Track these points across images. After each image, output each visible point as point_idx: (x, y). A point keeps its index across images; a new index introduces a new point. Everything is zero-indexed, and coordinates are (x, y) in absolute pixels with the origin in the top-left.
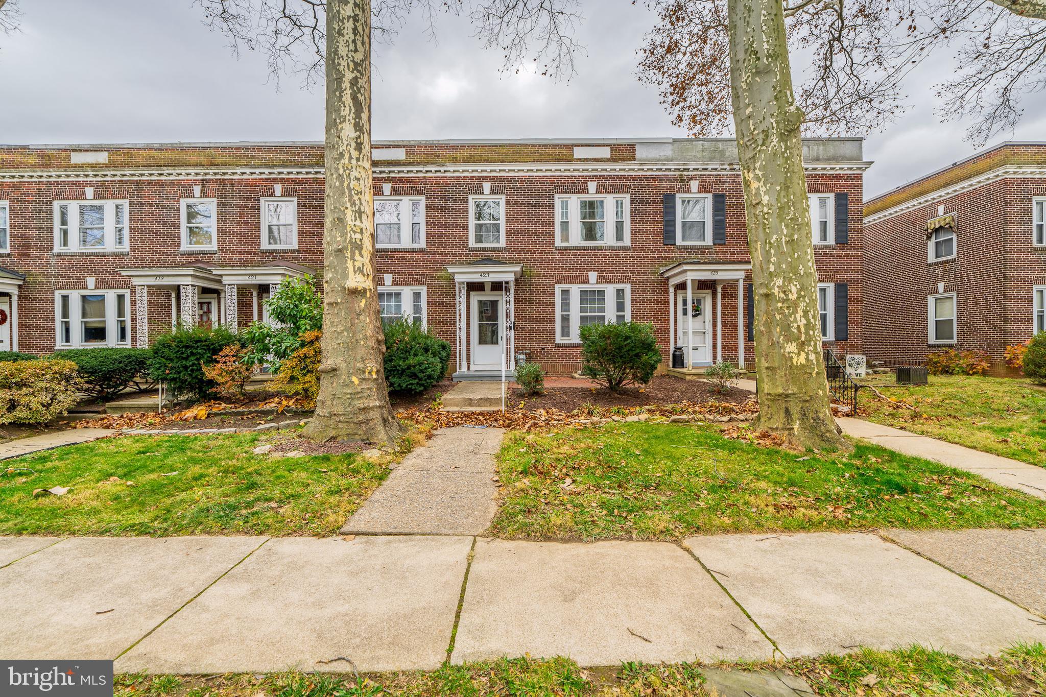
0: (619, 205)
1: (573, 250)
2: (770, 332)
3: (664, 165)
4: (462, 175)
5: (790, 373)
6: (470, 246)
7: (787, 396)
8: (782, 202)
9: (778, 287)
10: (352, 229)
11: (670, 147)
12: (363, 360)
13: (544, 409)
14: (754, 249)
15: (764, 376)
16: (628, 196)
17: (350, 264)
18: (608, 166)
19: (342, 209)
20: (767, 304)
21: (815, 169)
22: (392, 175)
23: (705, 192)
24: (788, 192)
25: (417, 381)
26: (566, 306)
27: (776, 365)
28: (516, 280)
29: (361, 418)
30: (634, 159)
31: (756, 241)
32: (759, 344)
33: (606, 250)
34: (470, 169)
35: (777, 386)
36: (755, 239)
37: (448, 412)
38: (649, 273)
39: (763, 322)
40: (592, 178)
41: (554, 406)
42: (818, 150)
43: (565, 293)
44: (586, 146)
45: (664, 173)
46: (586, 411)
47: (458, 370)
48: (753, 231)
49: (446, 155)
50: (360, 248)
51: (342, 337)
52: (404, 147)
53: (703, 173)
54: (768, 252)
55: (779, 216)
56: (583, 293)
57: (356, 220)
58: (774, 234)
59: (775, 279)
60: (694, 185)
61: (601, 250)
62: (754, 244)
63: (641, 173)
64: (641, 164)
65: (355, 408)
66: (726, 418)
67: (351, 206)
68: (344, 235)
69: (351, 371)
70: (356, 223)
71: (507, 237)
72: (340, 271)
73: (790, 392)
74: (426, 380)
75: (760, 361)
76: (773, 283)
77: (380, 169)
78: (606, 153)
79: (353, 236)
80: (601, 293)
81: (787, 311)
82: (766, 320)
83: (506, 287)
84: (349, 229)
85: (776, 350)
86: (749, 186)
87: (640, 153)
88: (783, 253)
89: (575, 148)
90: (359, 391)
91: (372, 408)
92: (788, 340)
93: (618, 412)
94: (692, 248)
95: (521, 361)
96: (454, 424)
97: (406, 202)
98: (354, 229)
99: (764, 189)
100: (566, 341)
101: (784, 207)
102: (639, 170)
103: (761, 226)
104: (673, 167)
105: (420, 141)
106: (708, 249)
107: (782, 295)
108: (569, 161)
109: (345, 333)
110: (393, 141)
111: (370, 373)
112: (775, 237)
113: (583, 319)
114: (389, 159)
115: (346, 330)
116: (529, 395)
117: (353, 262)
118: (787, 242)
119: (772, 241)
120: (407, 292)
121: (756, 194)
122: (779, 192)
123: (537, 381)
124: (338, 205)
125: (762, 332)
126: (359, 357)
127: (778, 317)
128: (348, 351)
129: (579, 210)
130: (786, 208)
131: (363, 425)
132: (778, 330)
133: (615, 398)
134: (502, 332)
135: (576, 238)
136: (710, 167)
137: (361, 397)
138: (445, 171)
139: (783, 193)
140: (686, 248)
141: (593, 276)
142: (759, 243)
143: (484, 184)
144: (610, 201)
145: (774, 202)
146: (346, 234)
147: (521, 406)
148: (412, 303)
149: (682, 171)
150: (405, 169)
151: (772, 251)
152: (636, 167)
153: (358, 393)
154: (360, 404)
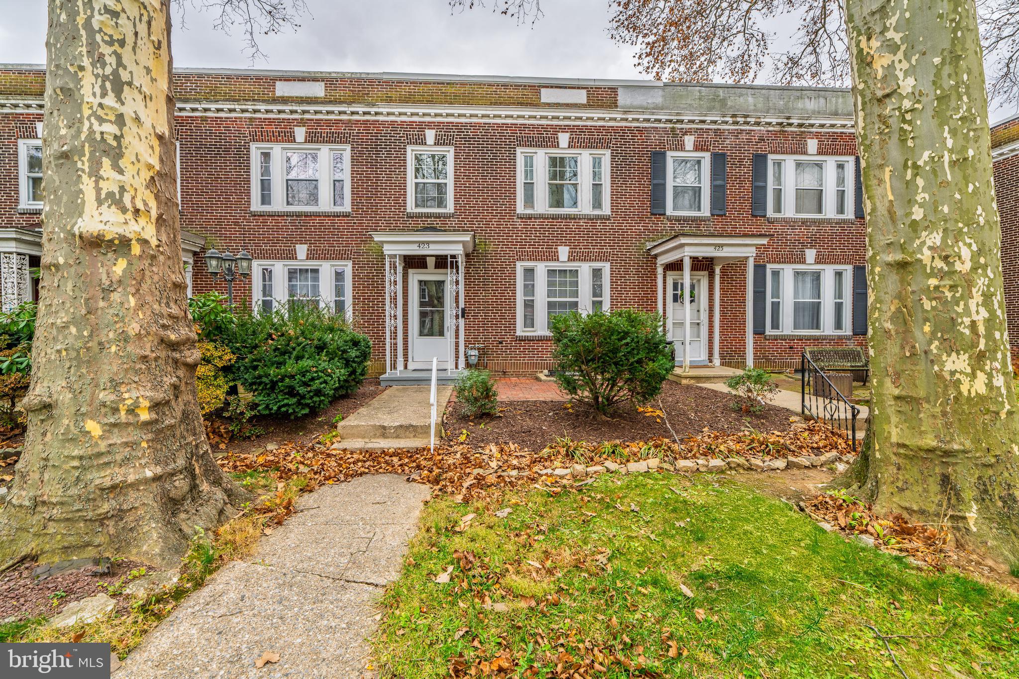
0: (597, 163)
1: (540, 218)
2: (905, 333)
3: (653, 114)
4: (399, 119)
5: (955, 411)
6: (409, 210)
7: (947, 453)
8: (946, 87)
9: (930, 248)
10: (94, 114)
11: (660, 92)
12: (115, 385)
13: (497, 444)
14: (875, 182)
15: (891, 411)
16: (608, 153)
17: (87, 185)
18: (584, 114)
19: (72, 70)
20: (902, 281)
21: (833, 126)
22: (307, 116)
23: (702, 150)
24: (957, 66)
25: (294, 400)
26: (530, 289)
27: (922, 393)
28: (467, 255)
29: (105, 507)
30: (616, 106)
31: (881, 167)
32: (880, 352)
33: (580, 219)
34: (409, 111)
35: (925, 432)
36: (880, 161)
37: (345, 450)
38: (633, 249)
39: (889, 314)
40: (564, 129)
41: (512, 437)
42: (837, 102)
43: (529, 273)
44: (556, 87)
45: (653, 125)
46: (563, 451)
47: (388, 370)
48: (876, 147)
49: (378, 92)
50: (116, 154)
51: (65, 338)
52: (323, 81)
53: (699, 126)
54: (909, 185)
55: (937, 113)
56: (551, 272)
57: (104, 95)
58: (924, 149)
59: (924, 234)
60: (689, 141)
61: (574, 219)
62: (877, 172)
63: (624, 124)
64: (625, 112)
65: (91, 488)
66: (780, 463)
67: (93, 65)
68: (75, 123)
69: (83, 410)
70: (104, 101)
71: (456, 200)
72: (65, 199)
73: (956, 447)
74: (311, 398)
75: (881, 383)
76: (918, 242)
77: (291, 108)
78: (581, 97)
79: (96, 127)
80: (575, 273)
81: (949, 295)
82: (899, 310)
83: (452, 262)
84: (87, 112)
85: (922, 366)
86: (870, 64)
87: (623, 99)
88: (944, 184)
89: (543, 90)
90: (103, 450)
91: (134, 485)
92: (951, 347)
93: (613, 452)
94: (686, 219)
95: (473, 358)
96: (347, 476)
97: (325, 152)
98: (100, 112)
99: (905, 65)
100: (529, 333)
101: (948, 96)
102: (622, 119)
103: (895, 137)
104: (664, 118)
105: (343, 73)
106: (704, 221)
107: (939, 264)
108: (536, 105)
109: (73, 330)
110: (309, 72)
111: (131, 411)
112: (926, 155)
113: (551, 305)
114: (303, 95)
115: (74, 321)
116: (476, 418)
117: (97, 182)
118: (953, 164)
119: (920, 163)
120: (327, 269)
121: (885, 77)
122: (939, 69)
123: (487, 397)
124: (62, 61)
125: (887, 332)
126: (104, 379)
127: (927, 305)
128: (78, 367)
129: (547, 169)
130: (954, 97)
131: (111, 523)
132: (927, 328)
133: (604, 423)
134: (449, 322)
135: (542, 205)
136: (709, 119)
137: (107, 464)
138: (377, 114)
139: (947, 69)
140: (678, 219)
141: (563, 252)
142: (887, 169)
143: (427, 131)
144: (585, 158)
145: (926, 87)
146: (81, 121)
147: (462, 438)
148: (334, 283)
149: (675, 123)
150: (324, 108)
151: (920, 182)
152: (619, 116)
153: (99, 455)
154: (103, 478)
